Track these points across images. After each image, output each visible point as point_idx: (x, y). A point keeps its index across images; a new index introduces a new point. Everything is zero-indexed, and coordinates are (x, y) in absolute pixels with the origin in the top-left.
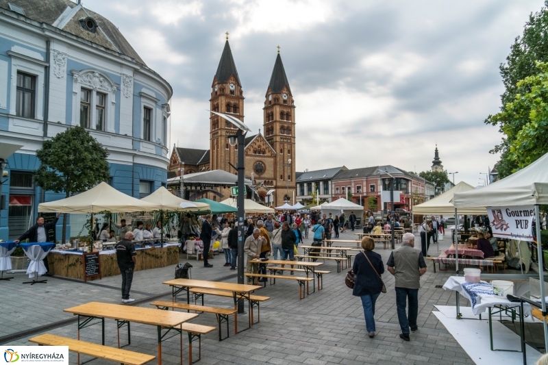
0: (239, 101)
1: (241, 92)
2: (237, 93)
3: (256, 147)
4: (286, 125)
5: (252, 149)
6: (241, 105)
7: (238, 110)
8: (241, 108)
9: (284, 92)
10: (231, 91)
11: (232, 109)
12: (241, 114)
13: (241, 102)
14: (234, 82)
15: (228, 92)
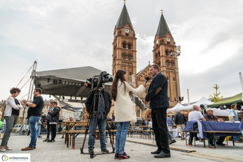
0: (132, 41)
1: (134, 35)
2: (131, 35)
3: (147, 74)
4: (170, 59)
5: (143, 76)
6: (134, 43)
7: (132, 47)
8: (134, 46)
9: (167, 36)
10: (126, 34)
11: (127, 46)
12: (134, 50)
13: (134, 42)
14: (129, 28)
15: (124, 34)
